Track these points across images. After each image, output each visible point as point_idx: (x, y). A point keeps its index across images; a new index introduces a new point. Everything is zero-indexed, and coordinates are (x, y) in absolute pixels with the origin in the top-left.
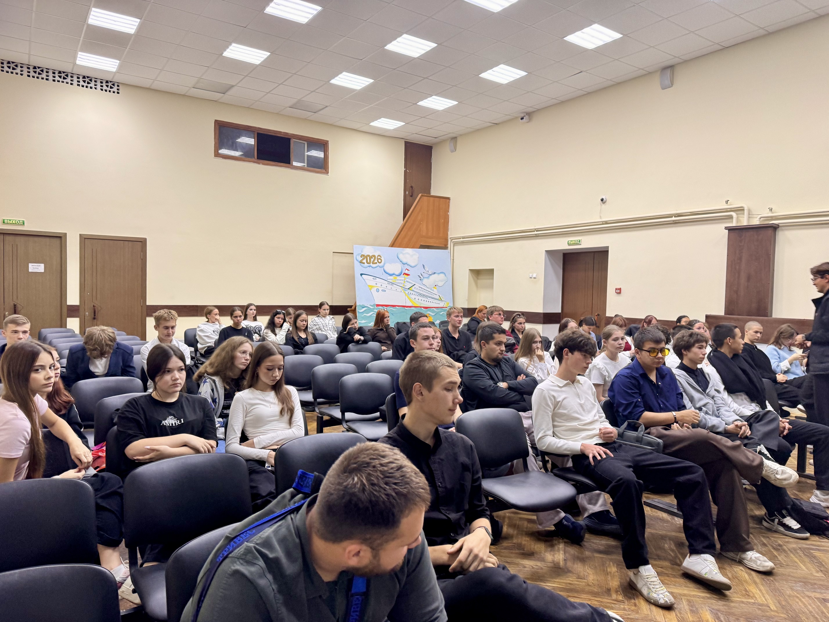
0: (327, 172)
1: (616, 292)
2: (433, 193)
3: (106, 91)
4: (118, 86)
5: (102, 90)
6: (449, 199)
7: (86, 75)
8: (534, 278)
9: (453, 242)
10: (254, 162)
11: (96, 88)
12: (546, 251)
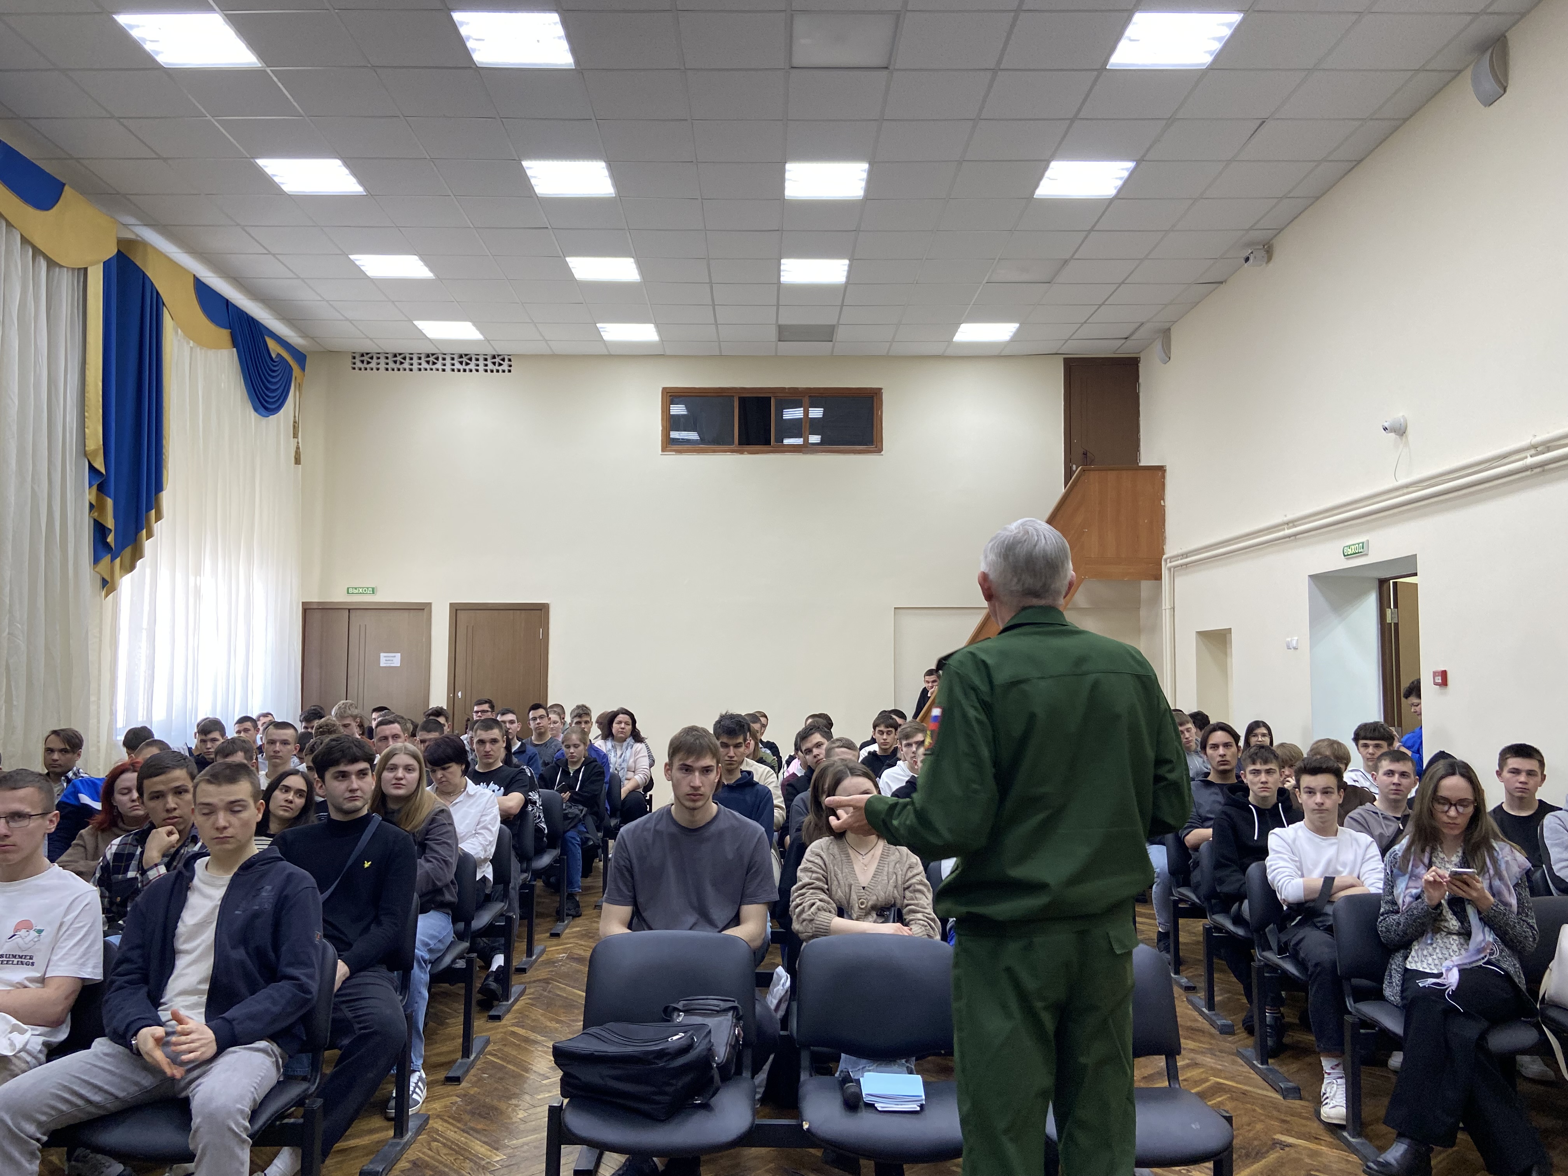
0: (879, 450)
1: (1436, 684)
2: (1143, 463)
3: (492, 371)
4: (510, 360)
5: (486, 371)
6: (1161, 469)
7: (463, 352)
8: (1295, 649)
9: (1169, 569)
10: (733, 451)
11: (477, 371)
12: (1310, 576)
